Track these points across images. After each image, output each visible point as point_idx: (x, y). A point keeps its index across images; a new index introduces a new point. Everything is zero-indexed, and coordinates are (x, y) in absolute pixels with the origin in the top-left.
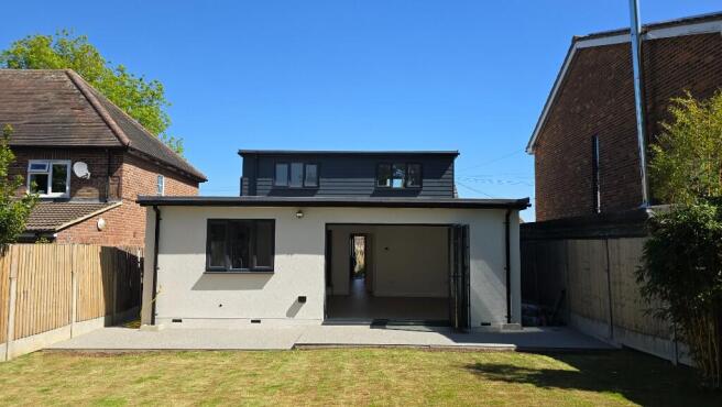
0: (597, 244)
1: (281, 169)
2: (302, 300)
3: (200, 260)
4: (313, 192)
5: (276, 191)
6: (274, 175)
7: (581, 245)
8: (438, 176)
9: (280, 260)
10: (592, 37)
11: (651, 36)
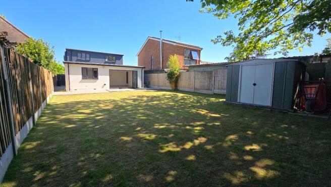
0: (156, 74)
1: (79, 54)
2: (105, 85)
4: (89, 61)
5: (78, 60)
6: (77, 56)
7: (153, 74)
8: (119, 60)
11: (163, 41)
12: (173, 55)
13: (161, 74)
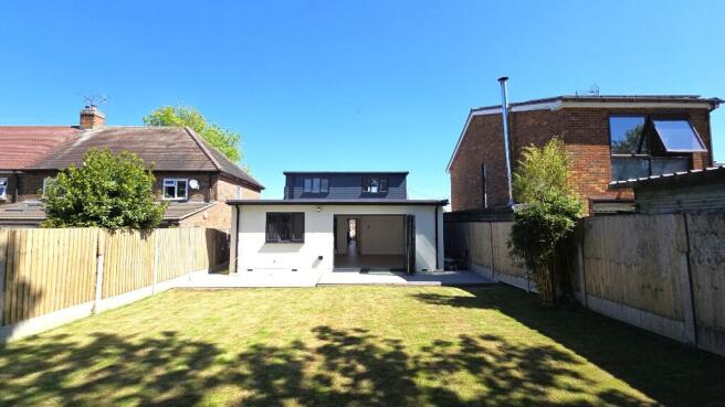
0: (486, 225)
1: (308, 182)
2: (321, 258)
3: (262, 236)
4: (326, 196)
5: (305, 195)
6: (303, 186)
7: (476, 224)
8: (397, 185)
9: (308, 236)
10: (482, 109)
11: (514, 110)
12: (541, 145)
13: (500, 224)
